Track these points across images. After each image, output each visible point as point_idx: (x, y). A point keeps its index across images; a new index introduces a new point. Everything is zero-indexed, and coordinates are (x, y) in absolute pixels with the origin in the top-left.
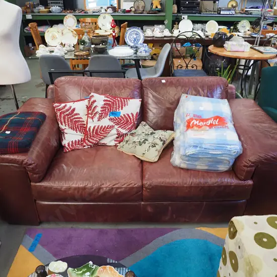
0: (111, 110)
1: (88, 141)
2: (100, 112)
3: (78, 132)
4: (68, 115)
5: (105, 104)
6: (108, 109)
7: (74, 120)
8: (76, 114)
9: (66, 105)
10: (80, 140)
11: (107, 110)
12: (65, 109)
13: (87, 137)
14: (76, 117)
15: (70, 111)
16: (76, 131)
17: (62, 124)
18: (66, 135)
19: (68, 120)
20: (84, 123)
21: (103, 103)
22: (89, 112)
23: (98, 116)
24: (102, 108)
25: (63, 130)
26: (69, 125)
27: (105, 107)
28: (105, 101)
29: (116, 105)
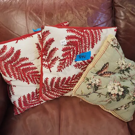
0: (77, 51)
1: (46, 95)
2: (62, 58)
3: (30, 82)
4: (10, 62)
5: (68, 44)
6: (74, 51)
7: (21, 68)
8: (23, 59)
9: (5, 47)
10: (35, 91)
11: (72, 53)
12: (5, 53)
13: (45, 90)
14: (23, 63)
15: (13, 55)
16: (27, 81)
17: (5, 75)
18: (14, 88)
19: (12, 69)
20: (36, 70)
21: (65, 42)
22: (44, 57)
23: (57, 63)
24: (64, 50)
25: (9, 82)
26: (15, 76)
27: (70, 49)
28: (68, 38)
29: (85, 42)
